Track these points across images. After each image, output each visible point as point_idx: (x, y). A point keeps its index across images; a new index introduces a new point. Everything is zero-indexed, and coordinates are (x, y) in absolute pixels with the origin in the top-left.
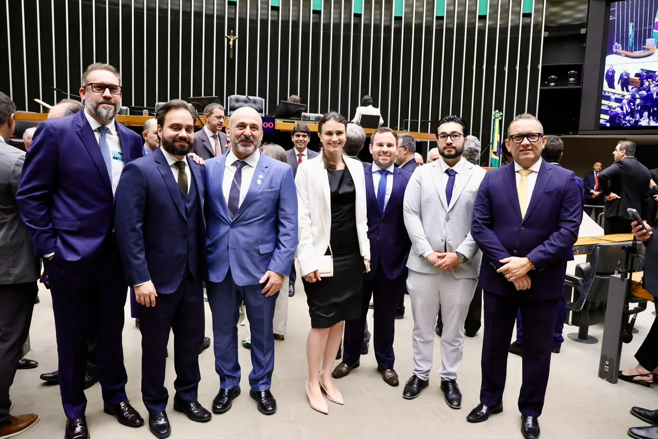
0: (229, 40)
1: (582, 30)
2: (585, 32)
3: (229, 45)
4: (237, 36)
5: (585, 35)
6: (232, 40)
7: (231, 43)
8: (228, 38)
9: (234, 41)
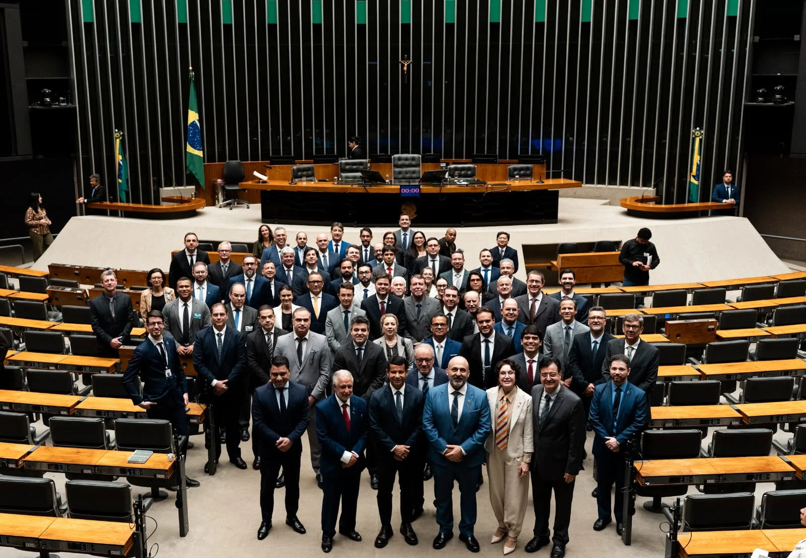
0: (403, 66)
1: (795, 36)
2: (799, 39)
3: (403, 71)
4: (411, 61)
5: (799, 42)
6: (406, 65)
7: (405, 68)
8: (402, 64)
9: (408, 66)
